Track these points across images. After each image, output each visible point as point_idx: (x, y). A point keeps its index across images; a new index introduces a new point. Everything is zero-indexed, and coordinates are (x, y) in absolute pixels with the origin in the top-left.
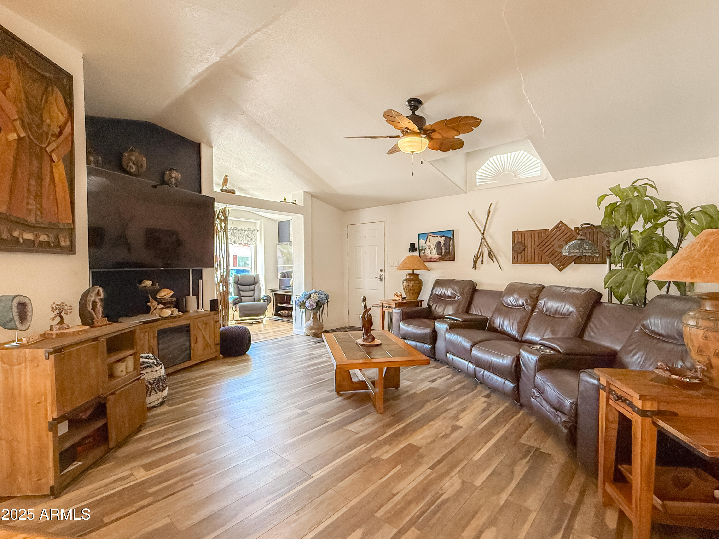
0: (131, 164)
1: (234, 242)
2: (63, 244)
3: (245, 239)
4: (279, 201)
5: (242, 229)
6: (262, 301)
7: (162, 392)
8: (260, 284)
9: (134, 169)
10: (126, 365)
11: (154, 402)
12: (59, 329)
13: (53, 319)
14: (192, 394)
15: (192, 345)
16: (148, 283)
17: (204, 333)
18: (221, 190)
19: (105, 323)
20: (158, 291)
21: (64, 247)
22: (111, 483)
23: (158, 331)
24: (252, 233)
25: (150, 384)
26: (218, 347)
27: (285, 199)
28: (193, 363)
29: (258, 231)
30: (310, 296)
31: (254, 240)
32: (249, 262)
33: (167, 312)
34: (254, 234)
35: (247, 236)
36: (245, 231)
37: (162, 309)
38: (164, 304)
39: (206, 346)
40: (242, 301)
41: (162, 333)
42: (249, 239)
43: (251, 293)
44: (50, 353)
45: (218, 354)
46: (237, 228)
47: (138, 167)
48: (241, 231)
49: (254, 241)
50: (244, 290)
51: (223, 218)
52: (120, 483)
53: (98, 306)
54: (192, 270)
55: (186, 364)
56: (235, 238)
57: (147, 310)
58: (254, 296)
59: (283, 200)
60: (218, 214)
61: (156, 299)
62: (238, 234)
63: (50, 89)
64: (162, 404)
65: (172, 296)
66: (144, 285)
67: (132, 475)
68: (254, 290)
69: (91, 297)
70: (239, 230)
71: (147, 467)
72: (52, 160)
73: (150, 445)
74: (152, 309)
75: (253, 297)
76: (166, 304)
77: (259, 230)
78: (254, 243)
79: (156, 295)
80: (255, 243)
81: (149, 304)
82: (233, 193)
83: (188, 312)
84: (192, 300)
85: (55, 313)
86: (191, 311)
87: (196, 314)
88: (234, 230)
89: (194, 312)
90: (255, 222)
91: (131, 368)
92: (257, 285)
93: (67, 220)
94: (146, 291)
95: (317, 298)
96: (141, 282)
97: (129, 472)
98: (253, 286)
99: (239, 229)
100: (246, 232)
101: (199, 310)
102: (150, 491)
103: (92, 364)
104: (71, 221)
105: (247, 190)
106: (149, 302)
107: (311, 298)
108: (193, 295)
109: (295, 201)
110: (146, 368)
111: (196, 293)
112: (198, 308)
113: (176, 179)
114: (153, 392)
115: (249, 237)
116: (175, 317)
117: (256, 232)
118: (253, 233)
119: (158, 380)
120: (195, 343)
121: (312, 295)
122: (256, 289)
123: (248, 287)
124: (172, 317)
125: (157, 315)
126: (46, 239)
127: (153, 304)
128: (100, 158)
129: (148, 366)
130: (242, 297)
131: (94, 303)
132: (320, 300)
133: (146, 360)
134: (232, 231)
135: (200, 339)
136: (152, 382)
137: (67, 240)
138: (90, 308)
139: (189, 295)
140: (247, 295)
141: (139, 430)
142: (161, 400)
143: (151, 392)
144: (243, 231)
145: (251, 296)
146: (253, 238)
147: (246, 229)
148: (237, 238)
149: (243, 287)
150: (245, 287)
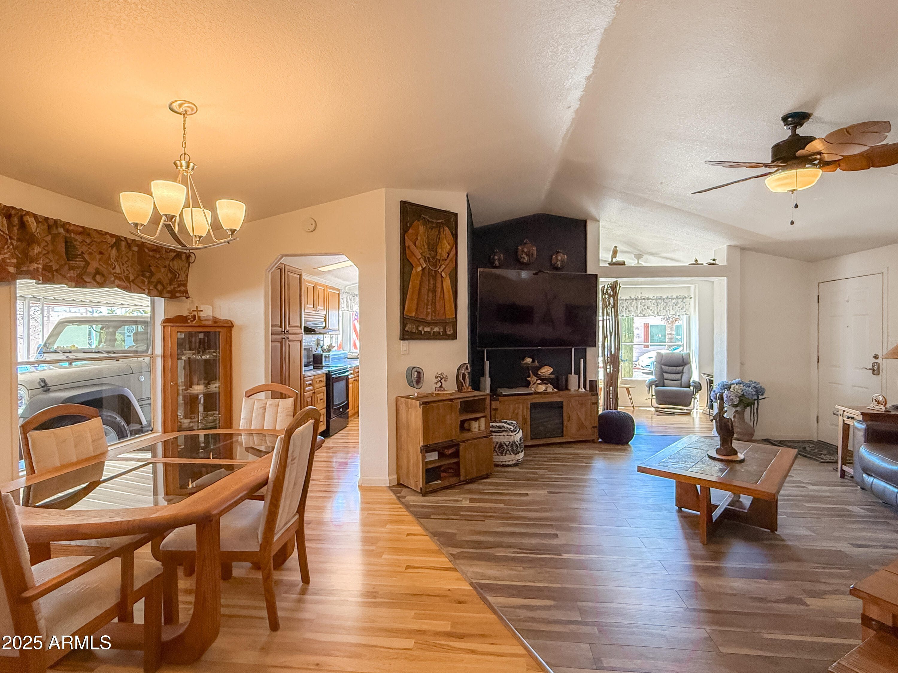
0: (524, 256)
1: (658, 313)
2: (448, 333)
3: (673, 309)
4: (687, 265)
5: (668, 298)
6: (692, 388)
7: (516, 454)
8: (691, 367)
9: (526, 259)
10: (479, 424)
11: (509, 461)
12: (439, 391)
13: (436, 383)
14: (543, 465)
15: (565, 423)
16: (529, 360)
17: (579, 414)
18: (610, 264)
19: (469, 390)
20: (540, 367)
21: (450, 335)
22: (449, 500)
23: (531, 403)
24: (682, 301)
25: (506, 445)
26: (596, 430)
27: (696, 261)
28: (565, 441)
29: (691, 298)
30: (730, 388)
31: (684, 310)
32: (680, 337)
33: (542, 388)
34: (684, 303)
35: (676, 305)
36: (673, 299)
37: (539, 384)
38: (542, 380)
39: (581, 426)
40: (665, 384)
41: (534, 406)
42: (678, 309)
43: (678, 376)
44: (421, 405)
45: (595, 436)
46: (661, 297)
47: (529, 257)
48: (667, 301)
50: (668, 371)
51: (612, 293)
52: (452, 502)
53: (466, 377)
54: (575, 349)
55: (557, 440)
56: (659, 308)
57: (527, 384)
58: (681, 380)
59: (694, 263)
60: (607, 290)
61: (536, 375)
62: (662, 304)
63: (442, 230)
64: (515, 465)
65: (551, 374)
66: (525, 362)
67: (461, 501)
68: (682, 372)
69: (462, 370)
70: (664, 299)
71: (472, 500)
72: (442, 276)
73: (485, 488)
74: (532, 383)
75: (680, 382)
76: (544, 380)
77: (692, 296)
78: (684, 313)
79: (537, 371)
80: (686, 314)
81: (529, 379)
82: (622, 265)
83: (569, 390)
84: (573, 378)
85: (437, 379)
86: (572, 390)
87: (577, 392)
88: (657, 299)
89: (575, 391)
90: (689, 287)
91: (483, 427)
92: (686, 367)
93: (450, 315)
94: (527, 368)
95: (740, 391)
96: (523, 359)
97: (461, 499)
98: (681, 368)
99: (664, 297)
100: (674, 301)
101: (580, 390)
102: (462, 513)
103: (448, 417)
104: (454, 316)
105: (658, 254)
106: (529, 376)
107: (731, 389)
108: (575, 374)
109: (714, 260)
110: (503, 431)
111: (578, 372)
112: (579, 388)
113: (562, 261)
114: (508, 452)
115: (678, 306)
116: (548, 393)
117: (688, 299)
118: (684, 301)
119: (512, 444)
120: (569, 421)
121: (733, 386)
122: (684, 371)
123: (675, 368)
124: (545, 393)
125: (533, 389)
126: (438, 331)
127: (533, 379)
128: (502, 255)
129: (504, 431)
130: (665, 381)
131: (464, 374)
132: (745, 393)
133: (506, 425)
134: (654, 301)
135: (574, 418)
136: (507, 444)
137: (452, 329)
138: (461, 379)
139: (571, 374)
140: (672, 379)
141: (487, 477)
142: (514, 462)
143: (506, 452)
144: (670, 300)
145: (678, 380)
146: (683, 307)
147: (674, 296)
148: (662, 309)
149: (667, 367)
150: (670, 368)
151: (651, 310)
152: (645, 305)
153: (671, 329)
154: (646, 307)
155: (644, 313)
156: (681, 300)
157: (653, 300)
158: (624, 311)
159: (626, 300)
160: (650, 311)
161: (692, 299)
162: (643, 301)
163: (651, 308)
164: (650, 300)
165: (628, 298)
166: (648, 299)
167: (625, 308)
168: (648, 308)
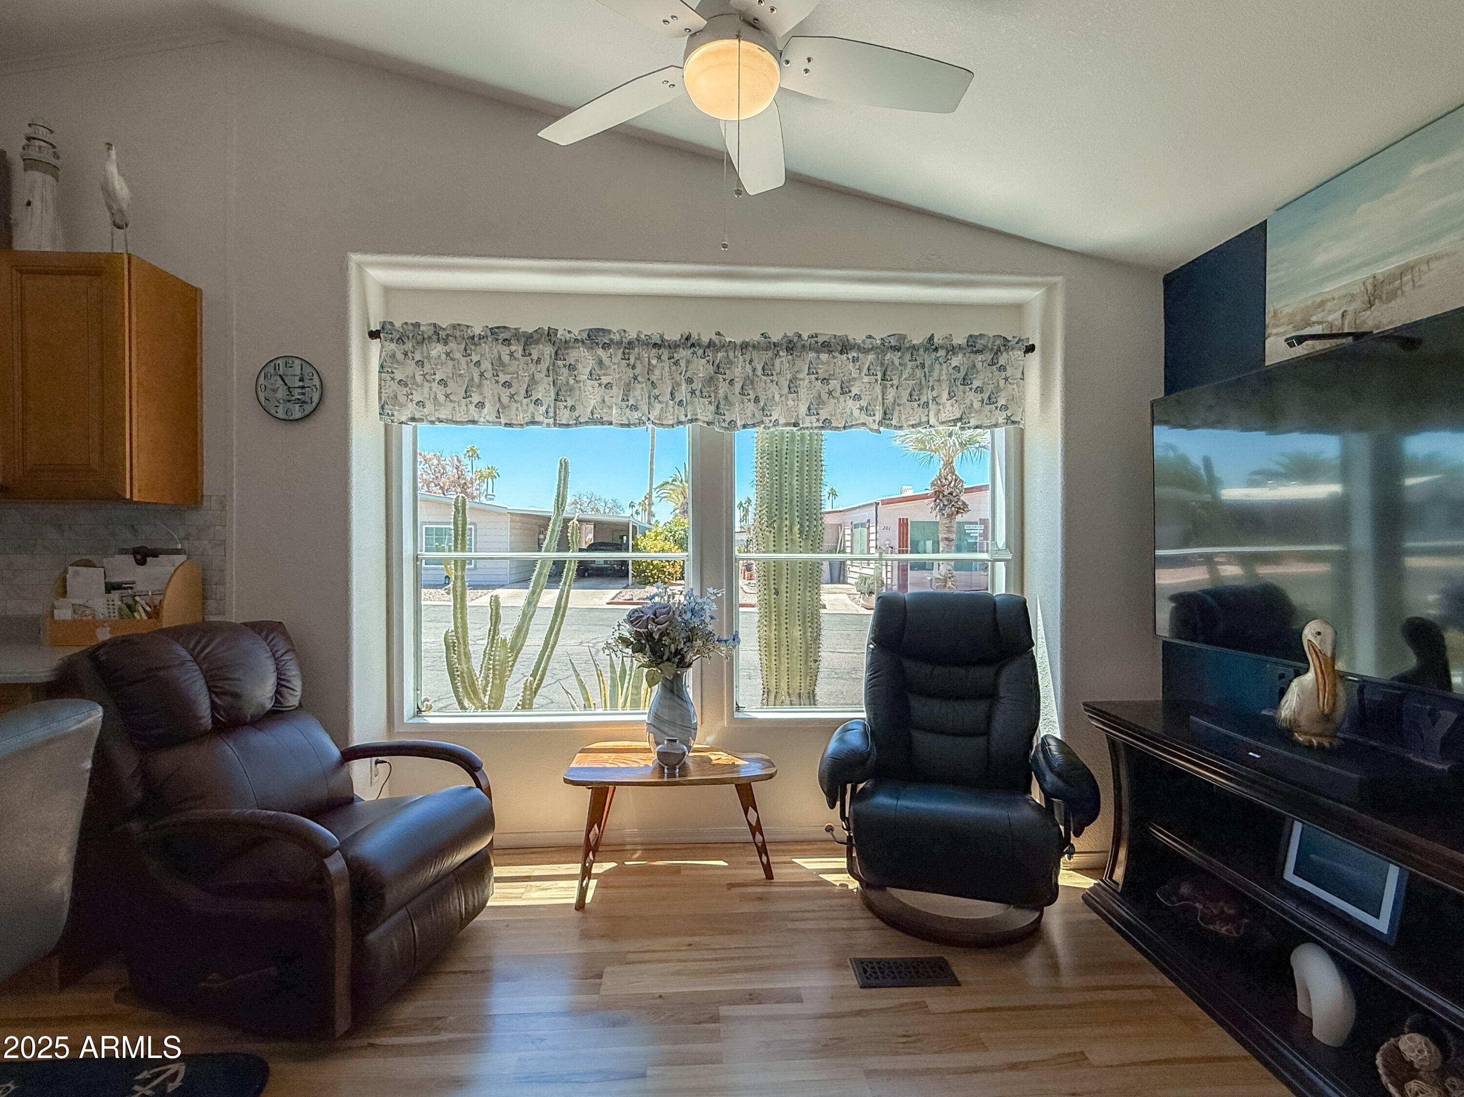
8: (1032, 668)
24: (993, 361)
29: (1030, 349)
31: (1002, 401)
34: (1002, 368)
35: (965, 381)
36: (952, 350)
42: (976, 399)
43: (972, 713)
46: (903, 337)
48: (928, 360)
49: (1005, 408)
50: (930, 687)
56: (893, 395)
58: (986, 733)
62: (906, 370)
68: (991, 695)
70: (915, 350)
77: (1036, 341)
78: (1001, 417)
80: (1010, 421)
88: (884, 348)
90: (1020, 301)
92: (1010, 672)
98: (988, 671)
99: (917, 340)
100: (955, 361)
115: (976, 383)
117: (1019, 353)
118: (1002, 361)
122: (1001, 689)
123: (958, 672)
130: (917, 735)
134: (871, 357)
140: (948, 725)
144: (941, 353)
145: (972, 734)
146: (998, 389)
147: (959, 340)
148: (905, 395)
149: (926, 669)
150: (939, 671)
151: (857, 397)
152: (832, 376)
153: (949, 530)
154: (835, 384)
155: (824, 414)
156: (988, 356)
157: (866, 351)
158: (736, 399)
159: (744, 346)
160: (850, 402)
161: (1035, 357)
162: (824, 357)
163: (855, 391)
164: (853, 354)
165: (756, 337)
166: (845, 347)
167: (737, 387)
168: (845, 390)
